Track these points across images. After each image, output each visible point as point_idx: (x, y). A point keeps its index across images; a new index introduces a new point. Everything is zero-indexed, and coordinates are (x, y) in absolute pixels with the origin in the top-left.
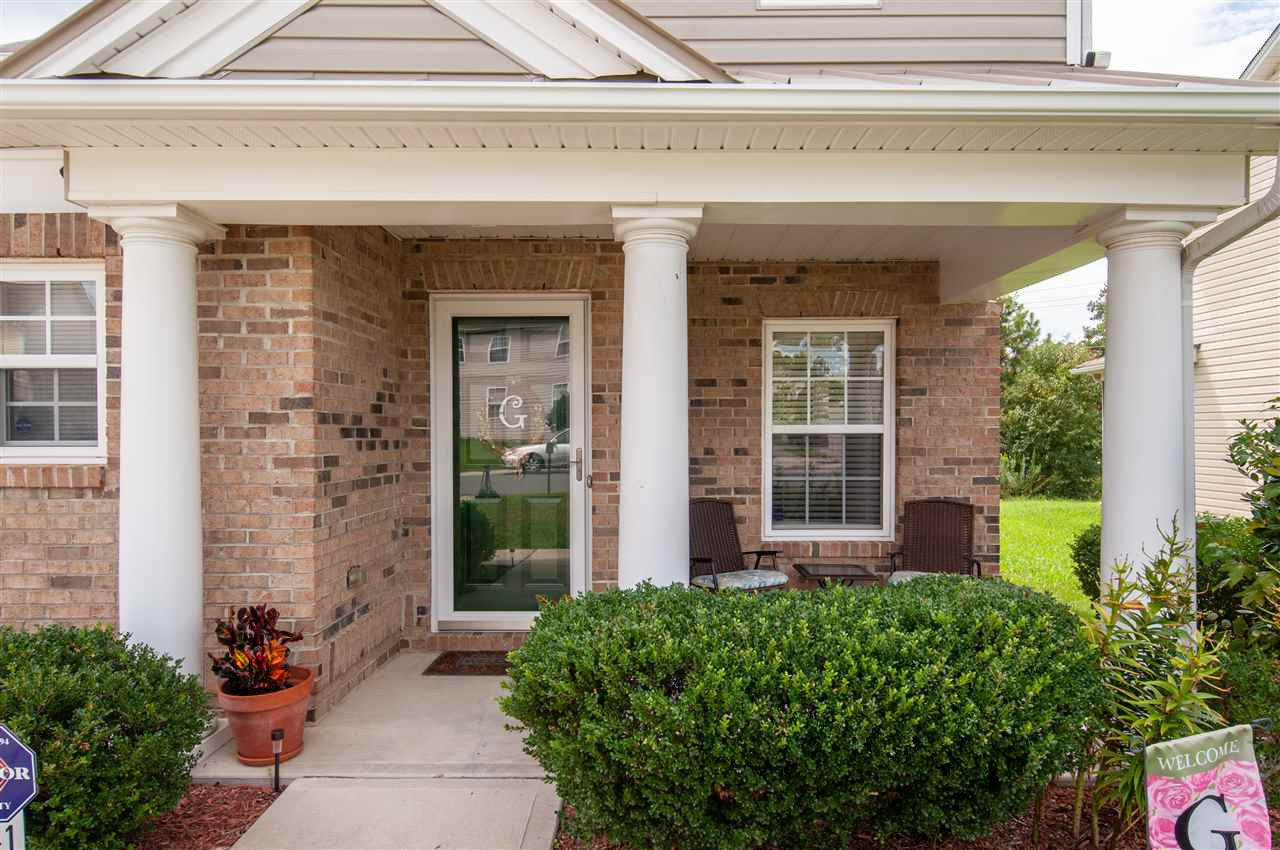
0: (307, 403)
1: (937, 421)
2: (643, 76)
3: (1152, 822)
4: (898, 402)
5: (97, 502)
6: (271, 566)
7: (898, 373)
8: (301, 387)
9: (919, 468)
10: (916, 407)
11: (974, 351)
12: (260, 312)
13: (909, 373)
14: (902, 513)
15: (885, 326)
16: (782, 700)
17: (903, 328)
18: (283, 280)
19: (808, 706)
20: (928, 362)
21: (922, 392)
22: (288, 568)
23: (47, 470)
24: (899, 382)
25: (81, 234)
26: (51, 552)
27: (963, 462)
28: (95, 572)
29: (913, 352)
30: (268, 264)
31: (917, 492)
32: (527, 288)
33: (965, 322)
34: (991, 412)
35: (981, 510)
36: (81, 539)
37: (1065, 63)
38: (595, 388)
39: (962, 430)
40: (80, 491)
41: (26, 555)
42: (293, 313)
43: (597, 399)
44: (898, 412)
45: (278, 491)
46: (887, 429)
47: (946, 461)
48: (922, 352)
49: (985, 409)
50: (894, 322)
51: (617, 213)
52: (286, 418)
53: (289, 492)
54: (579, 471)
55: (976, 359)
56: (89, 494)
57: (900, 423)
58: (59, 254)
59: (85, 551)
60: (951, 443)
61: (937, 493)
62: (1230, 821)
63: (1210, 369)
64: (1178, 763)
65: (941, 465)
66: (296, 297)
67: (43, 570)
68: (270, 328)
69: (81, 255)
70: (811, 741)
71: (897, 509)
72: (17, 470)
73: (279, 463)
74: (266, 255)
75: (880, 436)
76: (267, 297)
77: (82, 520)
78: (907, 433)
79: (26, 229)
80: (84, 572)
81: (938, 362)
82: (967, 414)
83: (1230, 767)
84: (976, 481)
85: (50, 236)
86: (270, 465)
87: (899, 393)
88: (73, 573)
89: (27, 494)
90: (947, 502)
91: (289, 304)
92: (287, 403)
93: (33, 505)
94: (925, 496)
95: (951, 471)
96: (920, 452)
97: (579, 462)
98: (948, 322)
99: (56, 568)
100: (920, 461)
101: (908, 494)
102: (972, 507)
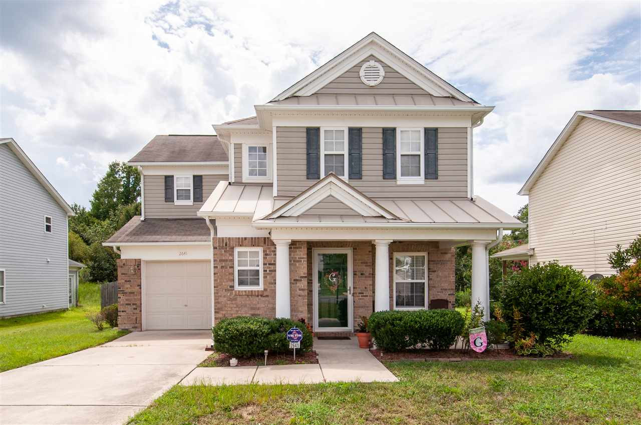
0: (305, 277)
1: (439, 279)
2: (382, 217)
3: (470, 342)
4: (429, 274)
5: (262, 298)
6: (298, 311)
7: (429, 266)
8: (304, 274)
9: (434, 291)
10: (433, 275)
11: (448, 261)
12: (296, 258)
13: (431, 266)
14: (430, 303)
15: (425, 254)
16: (416, 322)
17: (430, 255)
18: (301, 251)
19: (420, 323)
20: (437, 264)
21: (435, 271)
22: (302, 312)
23: (252, 291)
24: (429, 269)
25: (259, 241)
26: (252, 309)
27: (446, 290)
28: (261, 313)
29: (432, 261)
30: (297, 248)
31: (434, 297)
32: (338, 247)
33: (446, 253)
34: (453, 277)
35: (450, 302)
36: (258, 306)
37: (467, 198)
38: (354, 271)
39: (445, 281)
40: (258, 296)
41: (246, 309)
42: (303, 258)
43: (354, 274)
44: (429, 277)
45: (300, 296)
46: (426, 281)
47: (441, 289)
48: (435, 261)
49: (451, 276)
50: (427, 253)
51: (376, 241)
52: (301, 280)
53: (302, 296)
54: (350, 292)
55: (449, 263)
56: (260, 297)
57: (429, 280)
58: (254, 246)
59: (259, 309)
60: (442, 285)
61: (439, 298)
62: (482, 341)
63: (538, 257)
64: (473, 332)
65: (440, 290)
66: (303, 255)
67: (250, 313)
68: (298, 261)
69: (258, 246)
70: (420, 327)
71: (429, 302)
72: (245, 291)
73: (300, 290)
74: (297, 246)
75: (424, 283)
76: (297, 255)
77: (258, 302)
78: (431, 282)
79: (247, 241)
80: (259, 313)
81: (439, 264)
82: (447, 277)
83: (482, 333)
84: (449, 295)
85: (252, 242)
86: (298, 290)
87: (429, 272)
88: (256, 313)
89: (246, 296)
90: (441, 300)
91: (302, 256)
92: (302, 277)
93: (248, 299)
94: (436, 298)
95: (443, 292)
96: (434, 287)
97: (350, 290)
98: (441, 253)
99: (252, 312)
100: (435, 289)
101: (432, 298)
102: (448, 301)
